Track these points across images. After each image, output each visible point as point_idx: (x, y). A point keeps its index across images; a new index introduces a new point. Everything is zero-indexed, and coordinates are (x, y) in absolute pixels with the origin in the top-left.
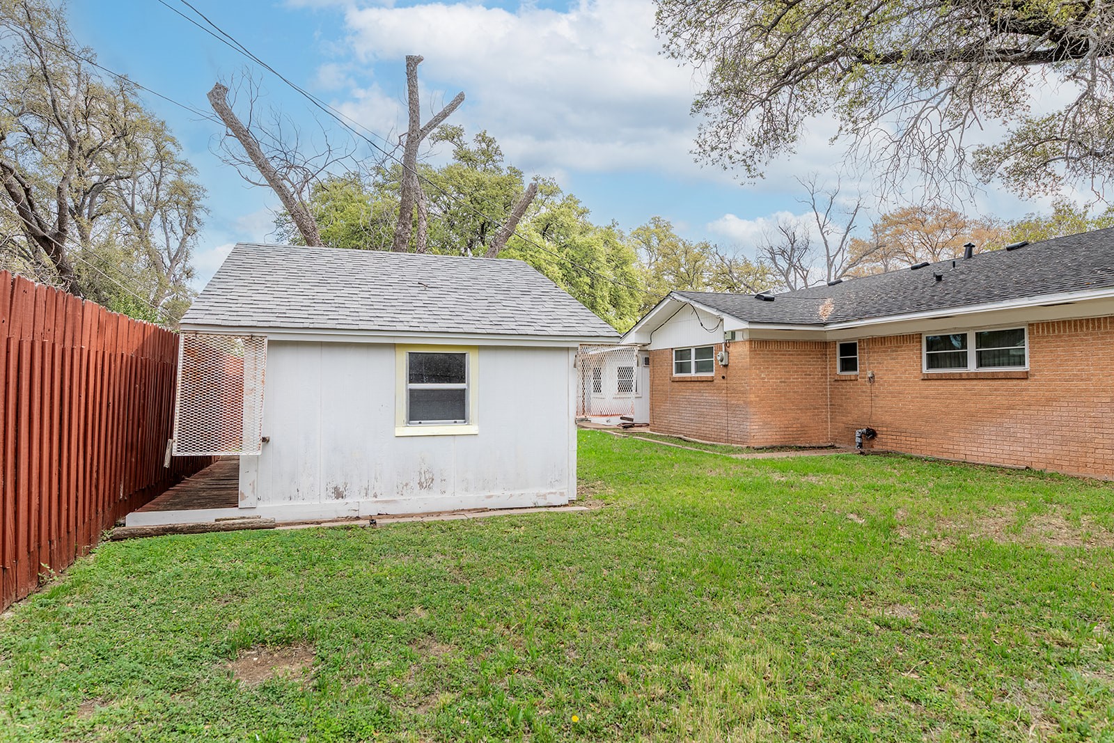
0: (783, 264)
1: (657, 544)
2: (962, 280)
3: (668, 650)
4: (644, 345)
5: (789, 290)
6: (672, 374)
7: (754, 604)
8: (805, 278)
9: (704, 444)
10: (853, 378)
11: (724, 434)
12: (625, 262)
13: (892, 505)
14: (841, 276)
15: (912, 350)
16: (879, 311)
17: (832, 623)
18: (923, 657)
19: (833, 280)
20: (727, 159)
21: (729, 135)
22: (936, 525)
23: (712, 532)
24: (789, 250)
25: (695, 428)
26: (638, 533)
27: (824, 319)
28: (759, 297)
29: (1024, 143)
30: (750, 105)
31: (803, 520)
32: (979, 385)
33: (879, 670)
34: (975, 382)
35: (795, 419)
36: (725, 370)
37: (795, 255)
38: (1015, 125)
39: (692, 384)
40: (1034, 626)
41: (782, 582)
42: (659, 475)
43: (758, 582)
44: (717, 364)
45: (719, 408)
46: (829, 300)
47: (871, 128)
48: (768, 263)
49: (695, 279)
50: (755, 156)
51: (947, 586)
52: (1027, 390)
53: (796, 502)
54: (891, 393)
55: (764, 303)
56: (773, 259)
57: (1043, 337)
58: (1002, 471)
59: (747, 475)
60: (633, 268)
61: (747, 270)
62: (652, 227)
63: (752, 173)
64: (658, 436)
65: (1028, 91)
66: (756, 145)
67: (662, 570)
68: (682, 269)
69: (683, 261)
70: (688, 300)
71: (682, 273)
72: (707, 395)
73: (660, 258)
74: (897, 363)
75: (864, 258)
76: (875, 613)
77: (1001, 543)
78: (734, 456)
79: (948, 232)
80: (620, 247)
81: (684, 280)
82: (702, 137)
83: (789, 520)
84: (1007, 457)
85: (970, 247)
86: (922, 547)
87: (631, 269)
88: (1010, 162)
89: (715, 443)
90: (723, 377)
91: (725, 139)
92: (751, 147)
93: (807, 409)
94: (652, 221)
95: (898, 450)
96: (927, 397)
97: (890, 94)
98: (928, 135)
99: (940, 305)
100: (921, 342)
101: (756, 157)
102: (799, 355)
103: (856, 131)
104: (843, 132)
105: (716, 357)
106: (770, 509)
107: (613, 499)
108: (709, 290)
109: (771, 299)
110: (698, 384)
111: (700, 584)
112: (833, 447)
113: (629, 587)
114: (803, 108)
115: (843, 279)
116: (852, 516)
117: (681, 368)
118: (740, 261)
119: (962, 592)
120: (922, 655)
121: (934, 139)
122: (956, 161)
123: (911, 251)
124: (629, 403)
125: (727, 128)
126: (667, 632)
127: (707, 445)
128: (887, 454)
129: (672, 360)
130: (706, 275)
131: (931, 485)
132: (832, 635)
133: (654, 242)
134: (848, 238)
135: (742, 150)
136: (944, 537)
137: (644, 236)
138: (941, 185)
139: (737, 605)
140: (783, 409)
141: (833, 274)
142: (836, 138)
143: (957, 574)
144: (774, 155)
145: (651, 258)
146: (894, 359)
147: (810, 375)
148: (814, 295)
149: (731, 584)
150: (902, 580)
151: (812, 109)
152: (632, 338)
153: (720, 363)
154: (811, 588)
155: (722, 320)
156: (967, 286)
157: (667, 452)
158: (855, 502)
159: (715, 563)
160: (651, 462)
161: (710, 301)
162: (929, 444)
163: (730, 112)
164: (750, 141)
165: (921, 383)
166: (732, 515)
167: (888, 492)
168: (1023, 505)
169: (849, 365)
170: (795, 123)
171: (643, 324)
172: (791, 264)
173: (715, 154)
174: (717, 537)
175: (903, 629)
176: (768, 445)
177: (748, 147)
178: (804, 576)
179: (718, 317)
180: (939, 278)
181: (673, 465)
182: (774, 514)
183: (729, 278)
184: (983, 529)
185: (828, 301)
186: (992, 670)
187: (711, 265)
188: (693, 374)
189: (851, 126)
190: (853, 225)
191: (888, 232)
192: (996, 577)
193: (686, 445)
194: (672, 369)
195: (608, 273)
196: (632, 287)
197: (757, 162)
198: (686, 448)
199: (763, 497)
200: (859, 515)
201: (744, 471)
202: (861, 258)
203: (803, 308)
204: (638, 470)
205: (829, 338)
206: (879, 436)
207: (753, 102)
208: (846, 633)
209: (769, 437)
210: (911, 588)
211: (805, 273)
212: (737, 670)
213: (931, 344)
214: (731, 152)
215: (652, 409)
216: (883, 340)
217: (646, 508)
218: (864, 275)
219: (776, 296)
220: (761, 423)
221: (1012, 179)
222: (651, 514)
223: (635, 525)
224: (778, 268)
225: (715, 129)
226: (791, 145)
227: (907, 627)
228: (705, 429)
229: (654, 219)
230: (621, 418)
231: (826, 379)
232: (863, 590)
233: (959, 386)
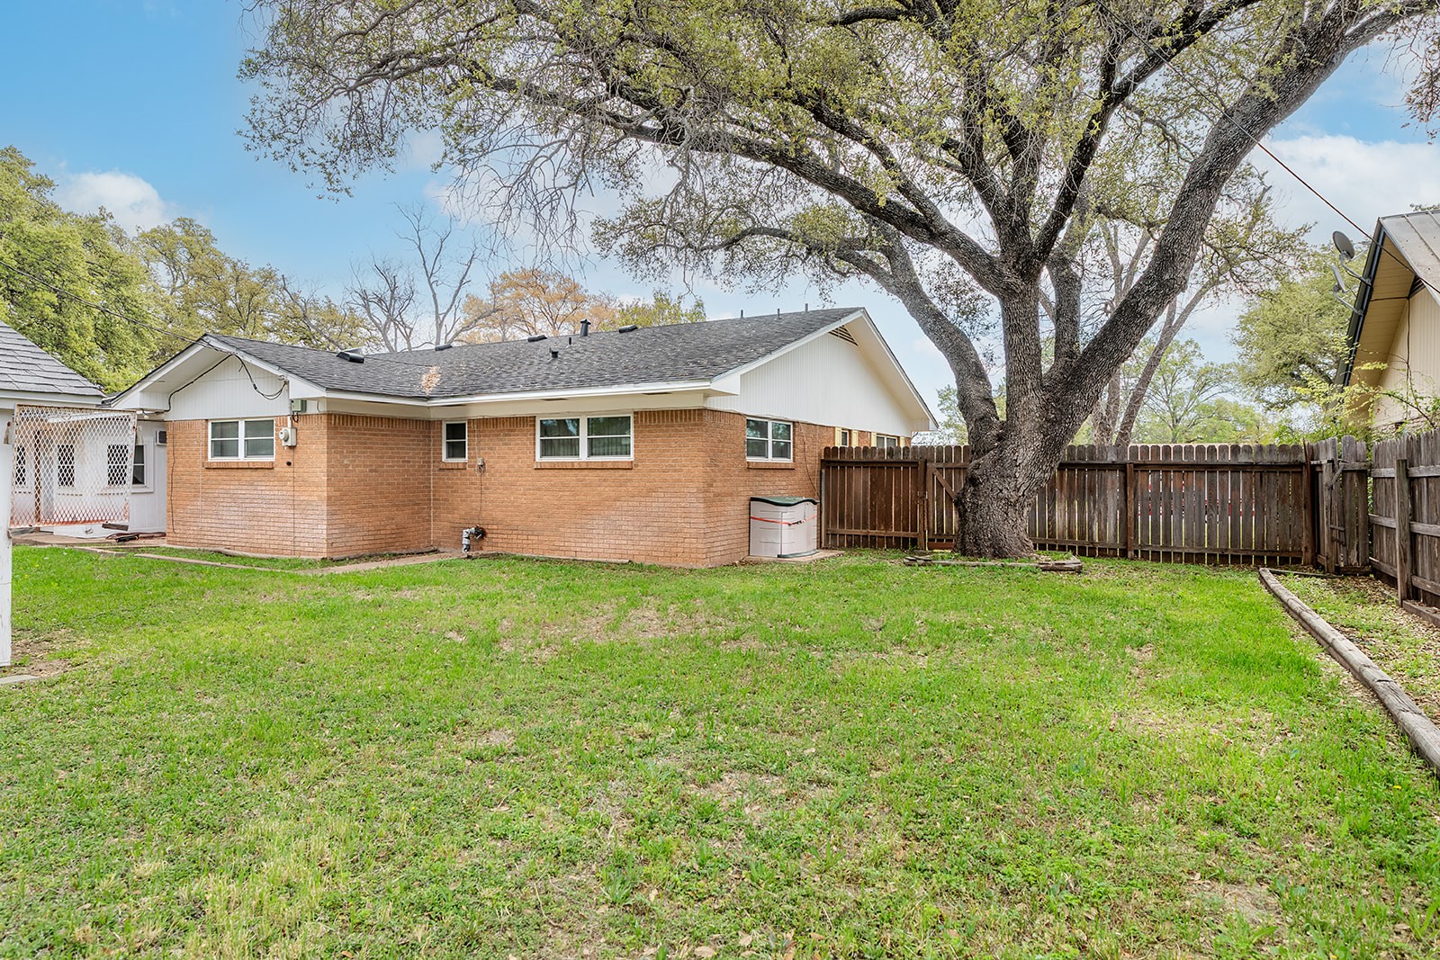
0: (381, 316)
1: (165, 714)
2: (578, 360)
3: (173, 867)
4: (157, 413)
5: (387, 350)
6: (207, 457)
7: (314, 769)
8: (408, 338)
9: (257, 559)
10: (461, 467)
11: (289, 543)
12: (125, 281)
13: (497, 615)
14: (452, 340)
15: (525, 435)
16: (491, 387)
17: (416, 770)
18: (514, 785)
19: (442, 344)
20: (297, 156)
21: (300, 124)
22: (541, 632)
23: (259, 682)
24: (388, 299)
25: (244, 536)
26: (132, 702)
27: (428, 392)
28: (342, 356)
29: (636, 222)
30: (331, 90)
31: (390, 647)
32: (591, 476)
33: (466, 813)
34: (586, 472)
35: (388, 519)
36: (291, 452)
37: (397, 305)
38: (629, 201)
39: (240, 473)
40: (622, 724)
41: (356, 731)
42: (178, 609)
43: (323, 738)
44: (279, 444)
45: (281, 506)
46: (435, 368)
47: (480, 163)
48: (360, 312)
49: (251, 321)
50: (338, 162)
51: (546, 698)
52: (631, 480)
53: (383, 625)
54: (502, 484)
55: (350, 365)
56: (367, 307)
57: (646, 427)
58: (608, 567)
59: (317, 596)
60: (139, 292)
61: (332, 318)
62: (178, 231)
63: (335, 185)
64: (181, 550)
65: (642, 167)
66: (340, 148)
67: (171, 751)
68: (230, 303)
69: (232, 289)
70: (232, 350)
71: (230, 308)
72: (264, 488)
73: (192, 282)
74: (511, 449)
75: (481, 321)
76: (467, 746)
77: (600, 643)
78: (302, 573)
79: (569, 305)
80: (115, 256)
81: (229, 320)
82: (258, 114)
83: (372, 649)
84: (613, 551)
85: (586, 323)
86: (524, 660)
87: (137, 292)
88: (624, 239)
89: (274, 556)
90: (289, 464)
91: (294, 128)
92: (332, 149)
93: (404, 506)
94: (178, 223)
95: (509, 551)
96: (539, 489)
97: (502, 127)
98: (541, 188)
99: (554, 385)
100: (534, 426)
101: (341, 164)
102: (395, 435)
103: (463, 162)
104: (447, 160)
105: (277, 435)
106: (348, 639)
107: (88, 655)
108: (273, 338)
109: (360, 361)
110: (249, 472)
111: (234, 759)
112: (435, 551)
113: (108, 789)
114: (403, 115)
115: (454, 344)
116: (451, 635)
117: (222, 449)
118: (322, 304)
119: (560, 702)
120: (516, 783)
121: (547, 194)
122: (568, 225)
123: (531, 320)
124: (118, 502)
125: (297, 113)
126: (171, 842)
127: (262, 559)
128: (496, 556)
129: (207, 437)
130: (269, 316)
131: (539, 588)
132: (414, 785)
133: (182, 255)
134: (462, 294)
135: (320, 150)
136: (547, 645)
137: (163, 243)
138: (552, 248)
139: (288, 776)
140: (373, 506)
141: (443, 336)
142: (439, 166)
143: (556, 682)
144: (365, 168)
145: (175, 280)
146: (505, 444)
147: (409, 462)
148: (418, 360)
149: (281, 750)
150: (501, 702)
151: (414, 119)
152: (134, 400)
153: (284, 444)
154: (393, 733)
155: (286, 383)
156: (582, 366)
157: (195, 573)
158: (456, 618)
159: (260, 724)
160: (163, 592)
161: (268, 354)
162: (541, 542)
163: (302, 91)
164: (331, 141)
165: (534, 472)
166: (293, 655)
167: (494, 600)
168: (623, 601)
169: (456, 450)
170: (393, 132)
171: (155, 379)
172: (390, 318)
173: (278, 146)
174: (266, 687)
175: (496, 758)
176: (352, 555)
177: (328, 148)
178: (386, 720)
179: (280, 378)
180: (555, 354)
181: (203, 593)
182: (353, 645)
183: (304, 325)
184: (586, 630)
185: (434, 370)
186: (580, 782)
187: (277, 304)
188: (241, 457)
189: (456, 155)
190: (467, 279)
191: (507, 294)
192: (593, 680)
193: (229, 562)
194: (206, 451)
195: (93, 293)
196: (137, 321)
197: (342, 172)
198: (228, 565)
199: (340, 624)
200: (459, 631)
201: (314, 592)
202: (476, 321)
203: (401, 375)
204: (139, 604)
205: (434, 416)
206: (489, 535)
207: (336, 87)
208: (432, 778)
209: (354, 543)
210: (510, 709)
211: (408, 331)
212: (279, 865)
213: (546, 430)
214: (304, 149)
215: (172, 511)
216: (496, 421)
217: (149, 662)
218: (480, 342)
219: (366, 357)
220: (343, 526)
221: (627, 258)
222: (159, 670)
223: (126, 691)
224: (374, 321)
225: (279, 109)
226: (389, 160)
227: (500, 754)
228: (259, 537)
229: (182, 220)
230: (104, 526)
231: (429, 466)
232: (456, 723)
233: (570, 477)
